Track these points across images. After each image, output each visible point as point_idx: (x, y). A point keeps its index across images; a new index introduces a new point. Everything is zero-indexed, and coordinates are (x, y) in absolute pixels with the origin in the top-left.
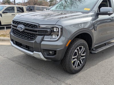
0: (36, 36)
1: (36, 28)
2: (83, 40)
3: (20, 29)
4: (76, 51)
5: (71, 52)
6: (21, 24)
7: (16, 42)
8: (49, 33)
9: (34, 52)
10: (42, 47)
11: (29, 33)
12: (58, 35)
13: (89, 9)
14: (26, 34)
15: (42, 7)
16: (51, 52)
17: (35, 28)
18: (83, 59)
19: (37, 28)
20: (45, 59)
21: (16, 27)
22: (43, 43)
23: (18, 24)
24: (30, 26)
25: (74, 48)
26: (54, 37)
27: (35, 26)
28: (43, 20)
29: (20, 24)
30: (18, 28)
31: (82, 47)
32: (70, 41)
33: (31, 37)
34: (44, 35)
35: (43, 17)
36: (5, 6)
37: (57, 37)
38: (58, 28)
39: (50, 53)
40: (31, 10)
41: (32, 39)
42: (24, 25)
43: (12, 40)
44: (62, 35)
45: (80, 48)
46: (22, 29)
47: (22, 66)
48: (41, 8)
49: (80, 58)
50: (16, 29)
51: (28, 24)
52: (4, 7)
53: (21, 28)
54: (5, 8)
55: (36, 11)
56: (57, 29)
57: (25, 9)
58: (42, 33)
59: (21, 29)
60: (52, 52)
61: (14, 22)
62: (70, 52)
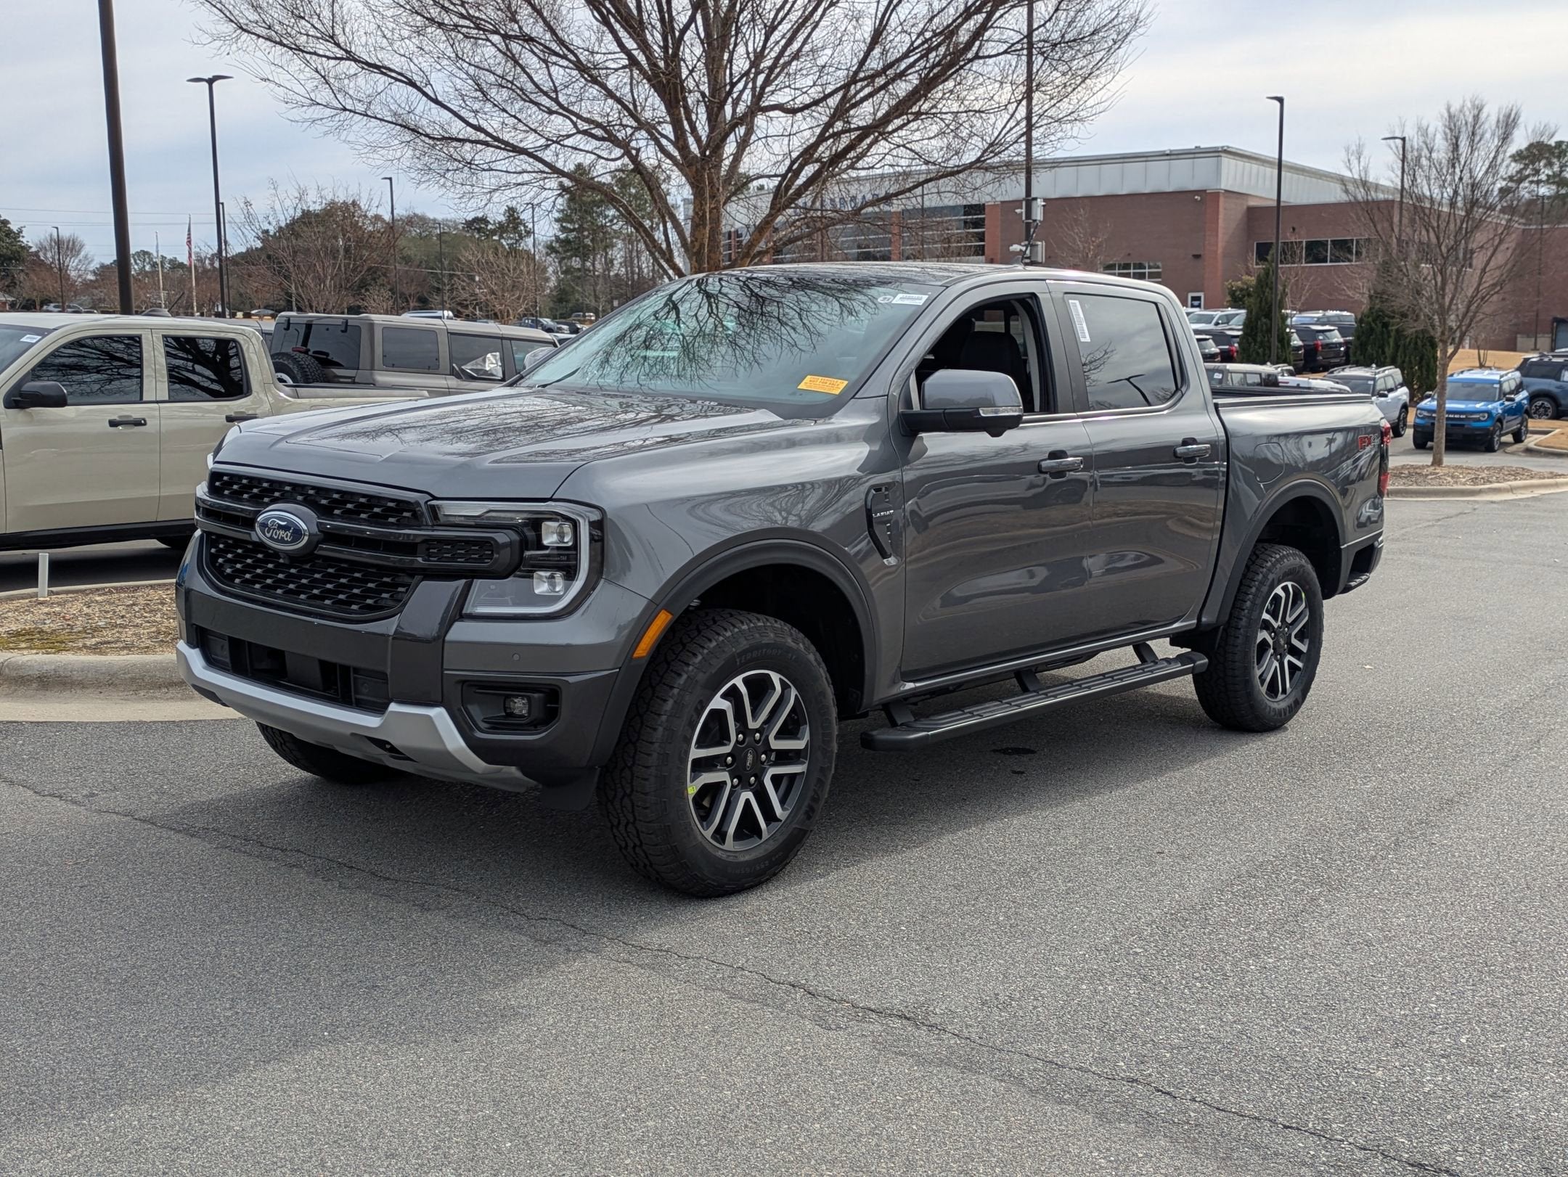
0: (407, 585)
1: (410, 527)
2: (779, 624)
3: (282, 541)
4: (718, 703)
5: (679, 704)
6: (284, 498)
7: (235, 644)
8: (504, 557)
9: (393, 707)
10: (456, 667)
11: (355, 566)
12: (570, 574)
13: (836, 386)
14: (328, 578)
15: (452, 334)
16: (519, 706)
17: (399, 525)
18: (792, 777)
19: (419, 527)
20: (476, 763)
21: (249, 523)
22: (460, 632)
23: (258, 500)
24: (361, 508)
25: (701, 677)
26: (541, 588)
27: (402, 505)
28: (462, 465)
29: (275, 501)
30: (258, 535)
31: (775, 677)
32: (663, 620)
33: (367, 593)
34: (472, 575)
35: (461, 446)
36: (43, 332)
37: (567, 589)
38: (575, 525)
39: (511, 715)
40: (325, 361)
41: (378, 611)
42: (310, 502)
43: (199, 638)
44: (600, 577)
45: (759, 688)
46: (297, 533)
47: (273, 865)
48: (443, 339)
49: (764, 771)
50: (238, 543)
51: (347, 496)
52: (27, 339)
53: (285, 528)
54: (39, 349)
55: (381, 377)
56: (567, 528)
57: (258, 363)
58: (453, 559)
59: (287, 536)
60: (529, 699)
61: (218, 482)
62: (670, 704)
